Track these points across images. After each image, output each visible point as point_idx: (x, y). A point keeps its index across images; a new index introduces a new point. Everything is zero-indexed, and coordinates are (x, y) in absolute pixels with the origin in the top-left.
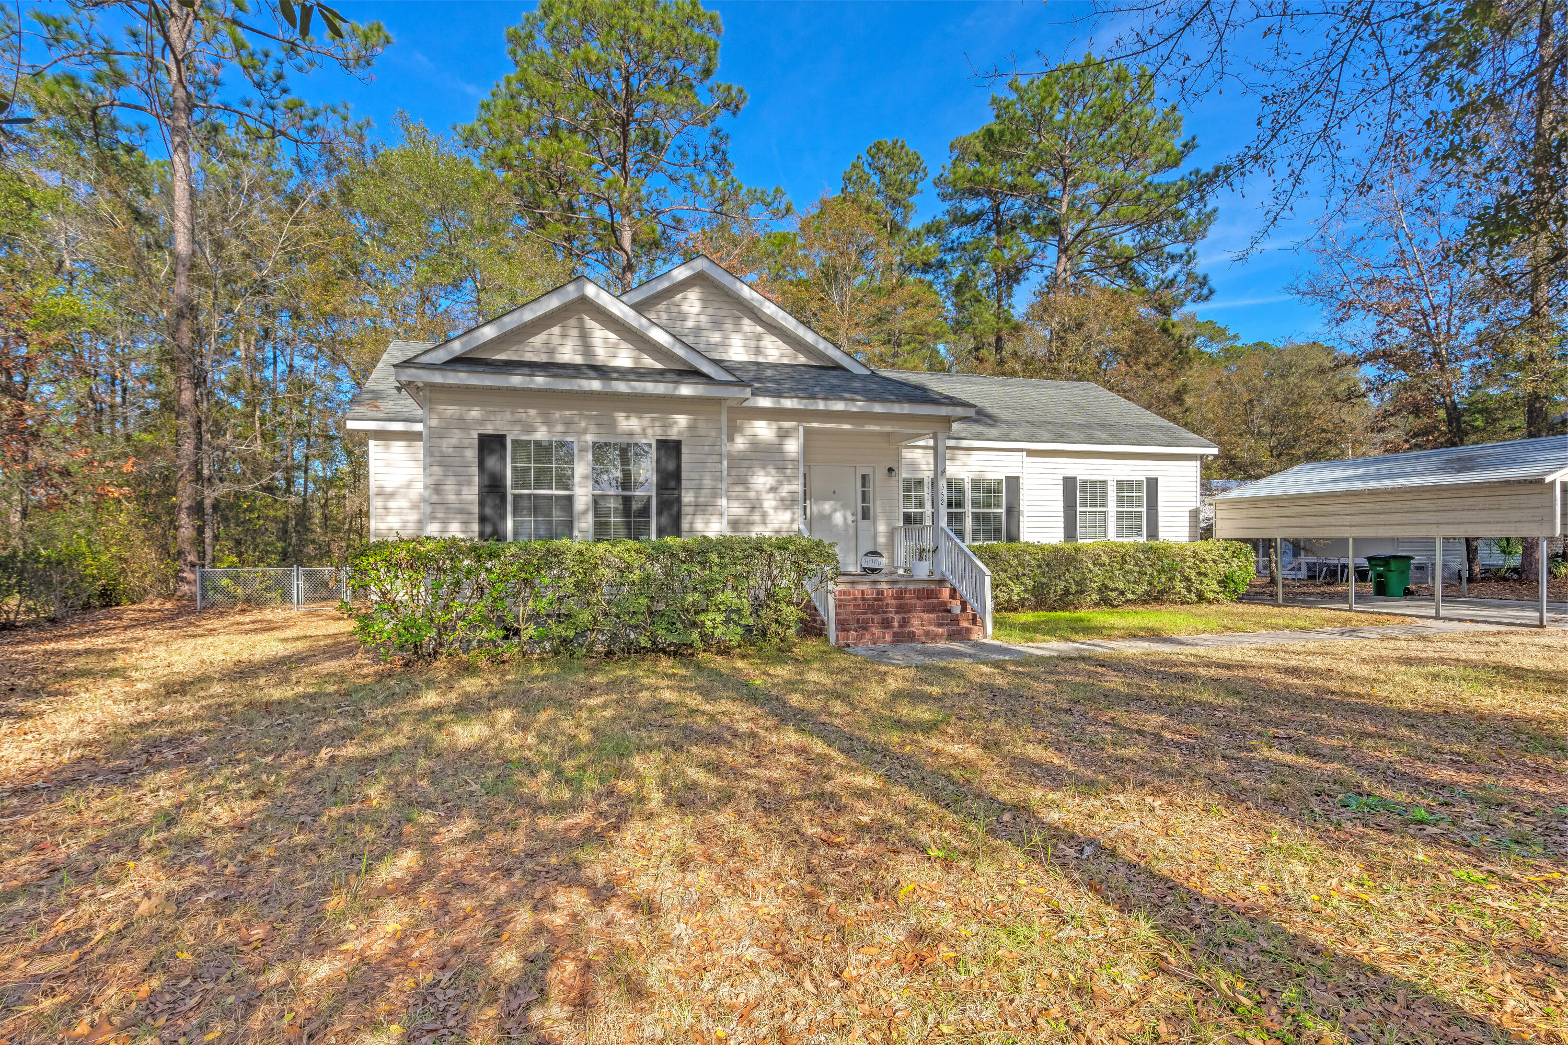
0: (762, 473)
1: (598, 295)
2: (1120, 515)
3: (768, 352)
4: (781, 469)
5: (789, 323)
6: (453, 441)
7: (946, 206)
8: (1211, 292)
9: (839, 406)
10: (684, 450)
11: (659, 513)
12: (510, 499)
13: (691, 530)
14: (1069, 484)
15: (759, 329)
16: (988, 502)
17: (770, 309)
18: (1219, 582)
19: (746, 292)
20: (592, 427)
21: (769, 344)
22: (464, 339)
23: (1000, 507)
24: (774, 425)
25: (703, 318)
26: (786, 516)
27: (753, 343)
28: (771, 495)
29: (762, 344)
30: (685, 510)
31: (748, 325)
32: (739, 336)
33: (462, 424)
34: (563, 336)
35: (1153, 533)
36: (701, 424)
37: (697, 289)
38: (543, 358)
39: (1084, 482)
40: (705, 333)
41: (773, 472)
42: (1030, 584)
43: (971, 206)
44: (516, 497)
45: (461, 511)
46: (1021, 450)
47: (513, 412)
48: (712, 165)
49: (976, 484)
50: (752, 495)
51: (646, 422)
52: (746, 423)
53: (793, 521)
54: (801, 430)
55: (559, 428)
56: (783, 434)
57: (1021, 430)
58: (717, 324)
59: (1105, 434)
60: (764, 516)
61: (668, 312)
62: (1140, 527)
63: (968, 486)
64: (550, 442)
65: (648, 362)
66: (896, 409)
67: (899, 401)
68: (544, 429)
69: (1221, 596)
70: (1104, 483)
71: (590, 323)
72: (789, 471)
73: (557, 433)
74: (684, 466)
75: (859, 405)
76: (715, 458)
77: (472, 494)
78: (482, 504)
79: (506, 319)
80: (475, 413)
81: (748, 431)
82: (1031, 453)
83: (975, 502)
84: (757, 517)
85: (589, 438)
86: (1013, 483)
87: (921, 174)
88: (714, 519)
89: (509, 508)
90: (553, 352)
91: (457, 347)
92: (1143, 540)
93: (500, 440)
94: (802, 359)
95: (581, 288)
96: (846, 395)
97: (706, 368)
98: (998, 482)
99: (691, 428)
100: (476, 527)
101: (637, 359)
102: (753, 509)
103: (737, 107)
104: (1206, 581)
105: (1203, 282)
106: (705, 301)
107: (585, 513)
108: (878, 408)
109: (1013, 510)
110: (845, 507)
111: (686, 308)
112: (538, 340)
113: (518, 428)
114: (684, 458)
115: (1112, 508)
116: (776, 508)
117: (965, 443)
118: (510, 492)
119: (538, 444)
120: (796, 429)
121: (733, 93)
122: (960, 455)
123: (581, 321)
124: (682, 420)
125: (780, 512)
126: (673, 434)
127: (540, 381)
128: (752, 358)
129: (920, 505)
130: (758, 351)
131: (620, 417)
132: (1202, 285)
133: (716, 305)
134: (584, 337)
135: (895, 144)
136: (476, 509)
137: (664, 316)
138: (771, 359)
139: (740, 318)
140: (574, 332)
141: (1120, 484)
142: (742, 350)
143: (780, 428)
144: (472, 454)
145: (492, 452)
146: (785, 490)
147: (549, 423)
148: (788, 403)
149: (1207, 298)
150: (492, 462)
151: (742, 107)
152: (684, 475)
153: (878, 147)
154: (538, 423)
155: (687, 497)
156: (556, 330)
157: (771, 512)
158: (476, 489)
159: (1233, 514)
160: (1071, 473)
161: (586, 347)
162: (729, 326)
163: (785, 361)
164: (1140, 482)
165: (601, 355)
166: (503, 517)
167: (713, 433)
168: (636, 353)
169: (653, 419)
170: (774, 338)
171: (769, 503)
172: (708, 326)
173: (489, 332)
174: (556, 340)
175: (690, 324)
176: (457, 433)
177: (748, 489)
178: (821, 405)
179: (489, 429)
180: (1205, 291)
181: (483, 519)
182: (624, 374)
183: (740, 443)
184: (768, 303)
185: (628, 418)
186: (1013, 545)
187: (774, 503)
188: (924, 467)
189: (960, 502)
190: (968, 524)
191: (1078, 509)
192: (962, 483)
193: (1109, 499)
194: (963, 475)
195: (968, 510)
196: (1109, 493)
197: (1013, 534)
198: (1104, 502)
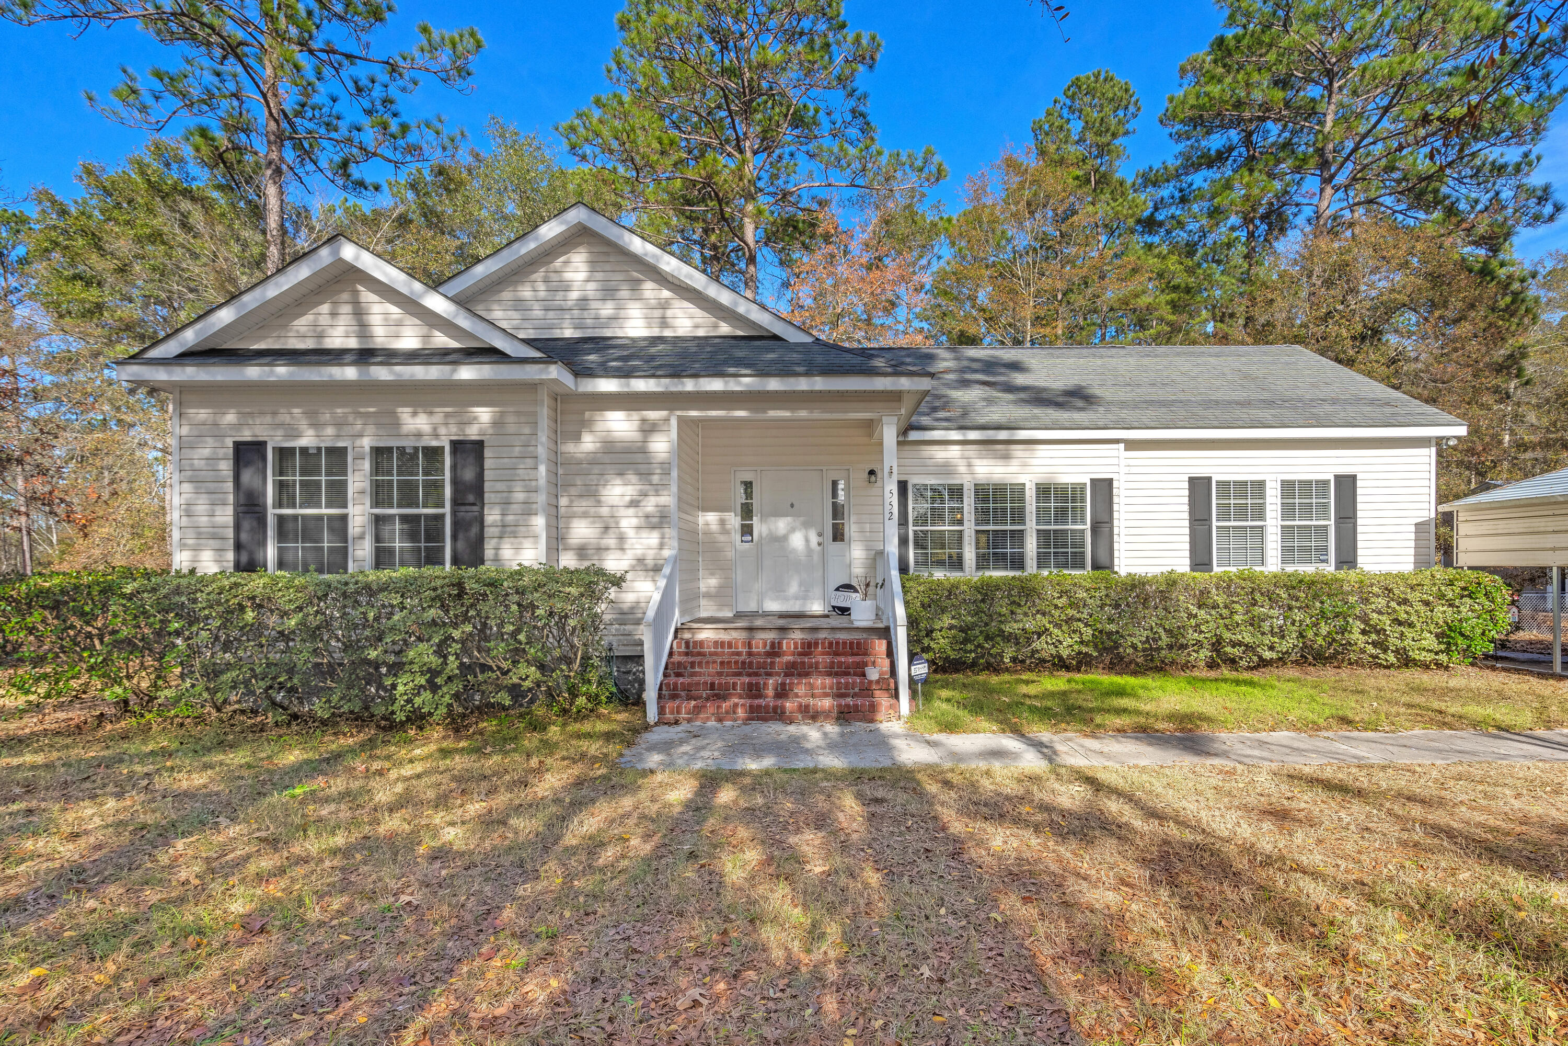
0: (618, 481)
1: (357, 258)
2: (1287, 532)
3: (678, 322)
4: (644, 475)
5: (697, 279)
6: (206, 452)
7: (1181, 147)
8: (1558, 208)
9: (715, 385)
10: (487, 453)
11: (454, 537)
12: (271, 521)
13: (497, 559)
14: (1199, 487)
15: (666, 294)
16: (1061, 515)
17: (670, 264)
18: (1437, 636)
19: (637, 245)
20: (371, 429)
21: (679, 313)
22: (198, 326)
23: (1083, 522)
24: (636, 415)
25: (591, 286)
26: (653, 539)
27: (657, 313)
28: (631, 511)
29: (669, 313)
30: (489, 531)
31: (650, 290)
32: (637, 304)
33: (215, 430)
34: (334, 314)
35: (1347, 559)
36: (510, 419)
37: (581, 249)
38: (309, 344)
39: (1224, 486)
40: (594, 305)
41: (633, 478)
42: (1088, 633)
43: (1215, 142)
44: (281, 519)
45: (214, 537)
46: (1117, 441)
47: (274, 413)
48: (853, 132)
49: (1044, 491)
50: (605, 511)
51: (438, 418)
52: (598, 416)
53: (661, 546)
54: (674, 422)
55: (330, 431)
56: (648, 429)
57: (1124, 414)
58: (608, 293)
59: (1266, 414)
60: (622, 538)
61: (546, 281)
62: (1325, 549)
63: (1030, 494)
64: (319, 449)
65: (442, 340)
66: (802, 384)
67: (807, 374)
68: (311, 432)
69: (1443, 658)
70: (1260, 486)
71: (367, 296)
72: (656, 479)
73: (328, 437)
74: (488, 475)
75: (747, 383)
76: (529, 462)
77: (226, 516)
78: (237, 527)
79: (246, 298)
80: (230, 418)
81: (599, 426)
82: (1132, 445)
83: (1042, 515)
84: (611, 542)
85: (366, 443)
86: (1103, 488)
87: (1132, 109)
88: (527, 543)
89: (271, 532)
90: (321, 336)
91: (189, 337)
92: (1329, 568)
93: (259, 447)
94: (725, 329)
95: (336, 252)
96: (732, 370)
97: (500, 343)
98: (1079, 487)
99: (497, 423)
100: (230, 556)
101: (426, 337)
102: (607, 528)
103: (872, 58)
104: (1409, 633)
105: (1544, 195)
106: (593, 265)
107: (362, 537)
108: (774, 384)
109: (1103, 526)
110: (806, 525)
111: (568, 276)
112: (303, 323)
113: (280, 432)
114: (488, 463)
115: (1273, 521)
116: (638, 528)
117: (1025, 434)
118: (272, 513)
119: (304, 451)
120: (667, 420)
121: (864, 42)
122: (1017, 451)
123: (356, 293)
124: (484, 414)
125: (645, 534)
126: (473, 433)
127: (282, 371)
128: (656, 332)
129: (957, 519)
130: (664, 323)
131: (405, 413)
132: (1542, 200)
133: (608, 267)
134: (359, 313)
135: (1097, 77)
136: (230, 533)
137: (541, 287)
138: (681, 332)
139: (639, 281)
140: (346, 309)
141: (1288, 487)
142: (641, 323)
143: (644, 421)
144: (226, 467)
145: (248, 464)
146: (651, 504)
147: (316, 425)
148: (641, 385)
149: (1551, 218)
150: (247, 476)
151: (878, 57)
152: (487, 486)
153: (1076, 83)
154: (303, 425)
155: (492, 516)
156: (325, 308)
157: (631, 533)
158: (230, 510)
159: (1485, 527)
160: (1200, 471)
161: (363, 328)
162: (624, 294)
163: (701, 333)
164: (1326, 483)
165: (381, 337)
166: (263, 543)
167: (527, 430)
168: (425, 330)
169: (447, 415)
170: (686, 304)
171: (628, 522)
172: (599, 295)
173: (225, 316)
174: (324, 320)
175: (574, 295)
176: (210, 441)
177: (599, 503)
178: (689, 385)
179: (246, 435)
180: (1548, 209)
181: (238, 547)
182: (412, 357)
183: (588, 443)
184: (667, 257)
185: (415, 414)
186: (1103, 575)
187: (634, 522)
188: (962, 469)
189: (1019, 516)
190: (1031, 546)
191: (1215, 523)
192: (1020, 490)
193: (1268, 508)
194: (1021, 479)
195: (1031, 526)
196: (1269, 500)
197: (1103, 559)
198: (1260, 513)
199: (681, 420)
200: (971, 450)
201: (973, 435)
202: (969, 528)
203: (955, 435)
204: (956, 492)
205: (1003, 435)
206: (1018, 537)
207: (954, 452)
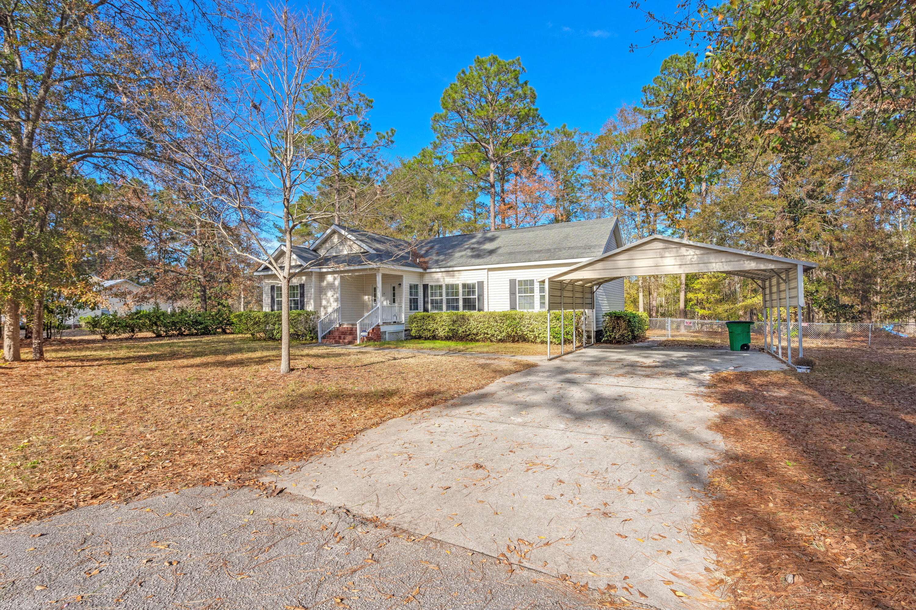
0: (330, 291)
2: (541, 297)
3: (354, 250)
6: (267, 288)
10: (305, 286)
11: (300, 304)
12: (276, 301)
13: (306, 309)
14: (512, 282)
15: (352, 242)
16: (469, 293)
23: (475, 295)
25: (338, 243)
26: (336, 304)
28: (332, 298)
29: (352, 247)
30: (306, 303)
32: (347, 246)
37: (335, 235)
39: (520, 282)
40: (339, 247)
46: (484, 269)
49: (464, 286)
51: (297, 279)
52: (326, 277)
56: (335, 279)
60: (331, 304)
63: (460, 287)
70: (532, 282)
72: (336, 290)
76: (310, 288)
81: (326, 279)
82: (490, 270)
83: (464, 293)
86: (481, 284)
89: (276, 303)
93: (274, 286)
98: (474, 285)
99: (306, 280)
102: (328, 302)
106: (338, 238)
109: (481, 296)
110: (386, 299)
111: (335, 240)
113: (276, 283)
114: (306, 289)
115: (536, 294)
117: (456, 269)
118: (276, 299)
119: (280, 287)
120: (338, 277)
122: (456, 274)
124: (304, 278)
125: (334, 303)
126: (302, 282)
128: (349, 253)
129: (441, 295)
130: (351, 250)
137: (330, 243)
141: (542, 281)
142: (347, 250)
143: (334, 277)
144: (270, 291)
146: (335, 296)
152: (306, 293)
155: (305, 300)
158: (270, 299)
160: (513, 277)
162: (344, 244)
167: (310, 281)
176: (268, 286)
177: (327, 297)
179: (272, 284)
181: (271, 306)
183: (325, 283)
186: (481, 312)
187: (333, 300)
188: (442, 280)
189: (457, 294)
190: (461, 303)
191: (518, 295)
192: (457, 285)
193: (535, 289)
194: (457, 282)
195: (461, 297)
196: (535, 286)
197: (481, 307)
198: (532, 291)
199: (341, 277)
200: (444, 274)
201: (443, 270)
202: (444, 297)
203: (438, 270)
204: (440, 287)
205: (451, 269)
206: (457, 300)
207: (440, 275)
